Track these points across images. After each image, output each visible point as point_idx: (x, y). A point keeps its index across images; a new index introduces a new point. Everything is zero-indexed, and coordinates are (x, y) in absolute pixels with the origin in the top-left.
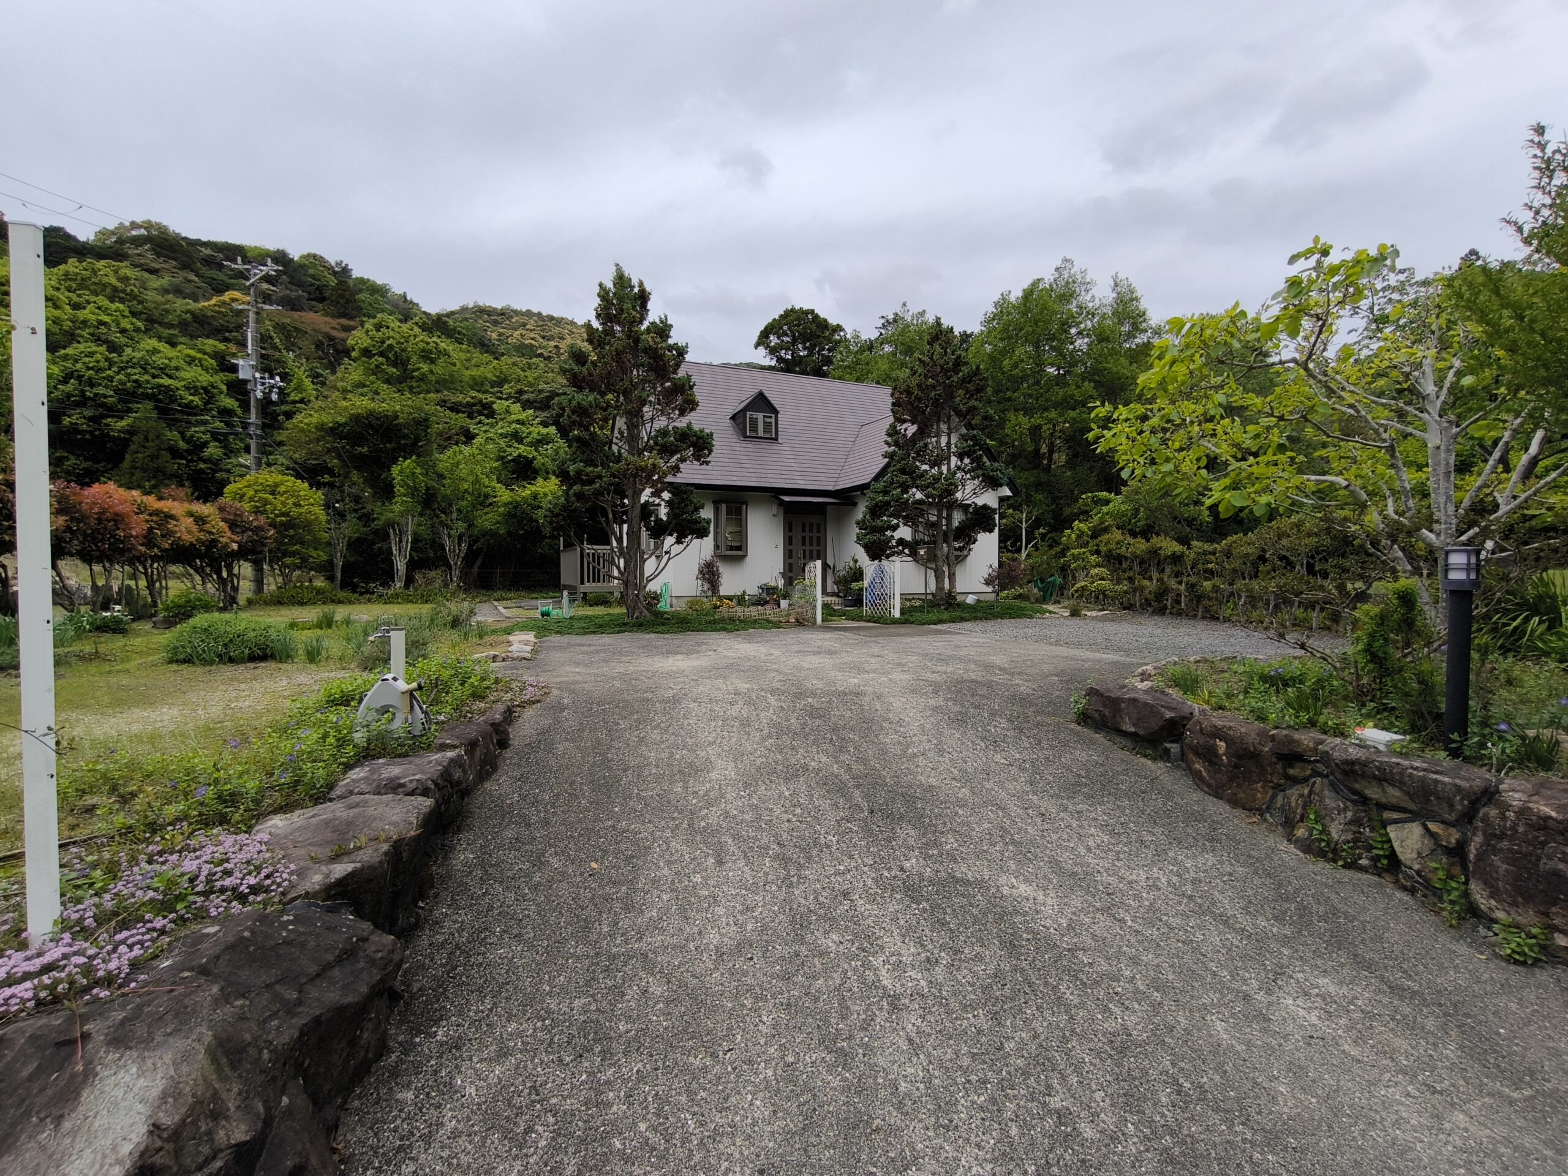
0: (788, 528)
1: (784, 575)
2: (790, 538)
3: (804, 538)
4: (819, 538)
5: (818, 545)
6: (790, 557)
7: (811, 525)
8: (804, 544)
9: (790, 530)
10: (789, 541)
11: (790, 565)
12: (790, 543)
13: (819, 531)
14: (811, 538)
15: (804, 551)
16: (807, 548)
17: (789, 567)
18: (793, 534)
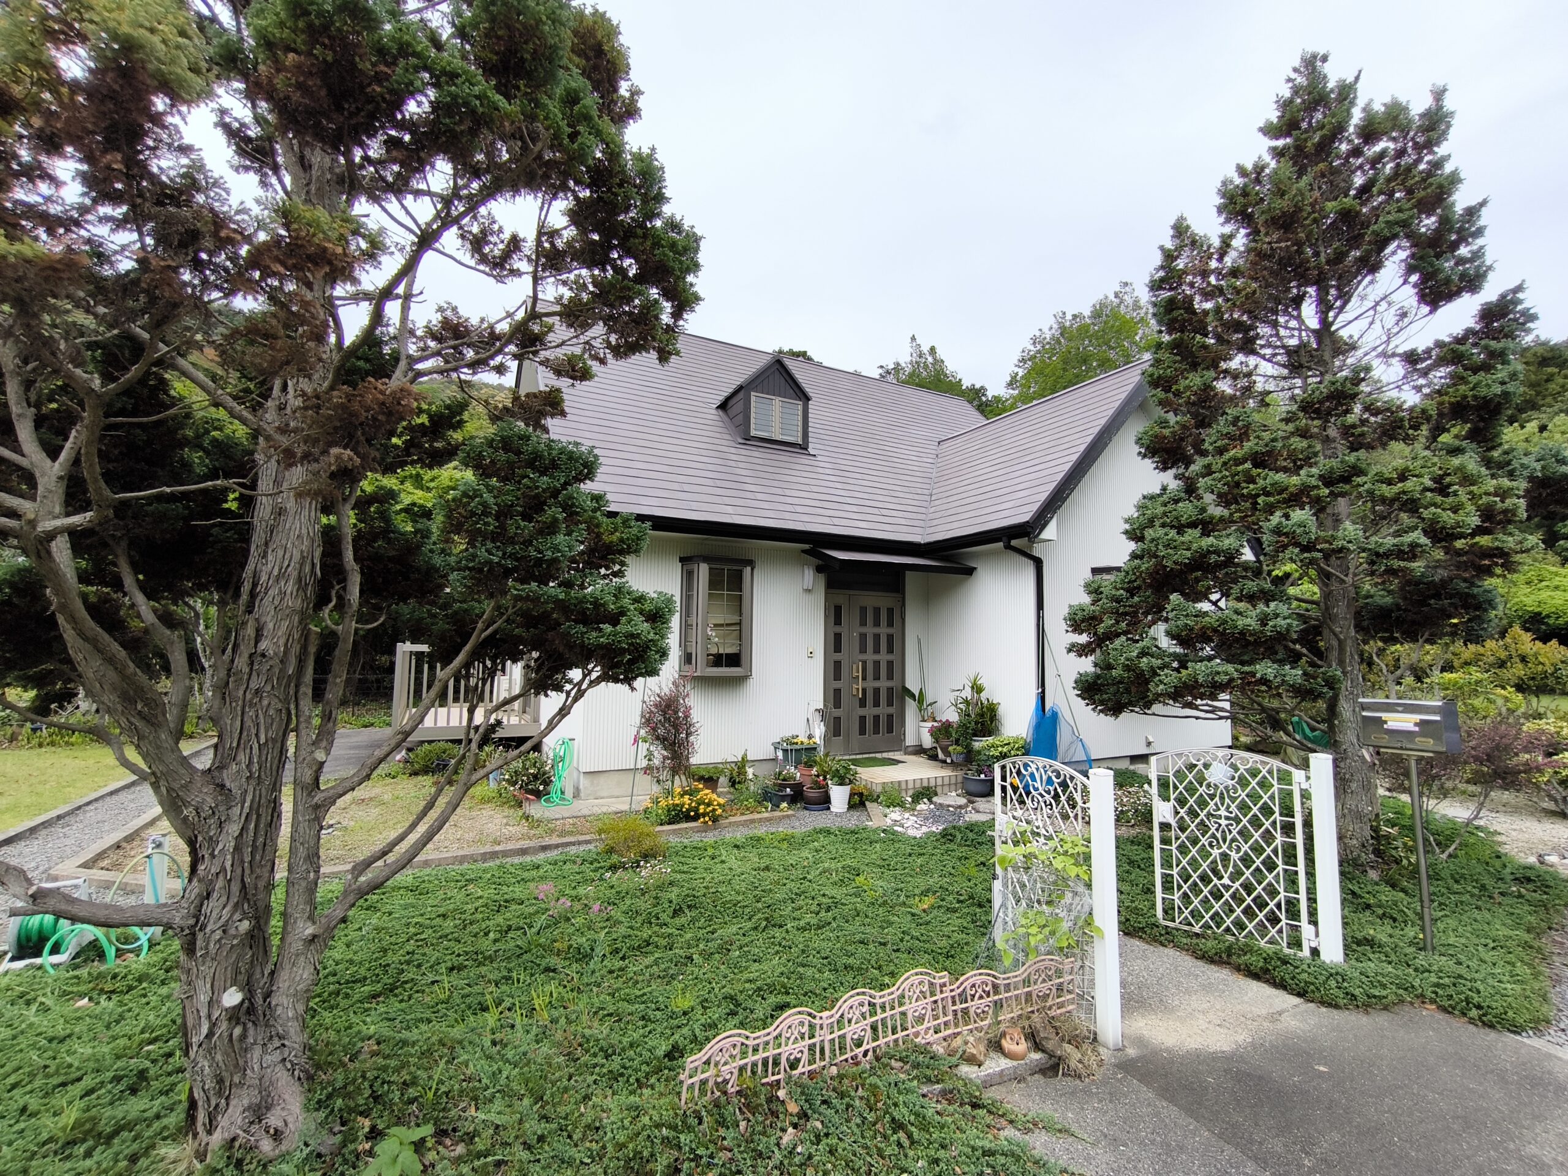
0: (835, 615)
1: (823, 714)
2: (838, 639)
3: (863, 637)
4: (890, 638)
5: (890, 650)
6: (837, 676)
7: (877, 611)
8: (863, 650)
9: (838, 621)
10: (835, 643)
11: (837, 692)
12: (838, 648)
13: (891, 623)
14: (877, 637)
15: (864, 663)
16: (870, 657)
17: (834, 697)
18: (843, 629)
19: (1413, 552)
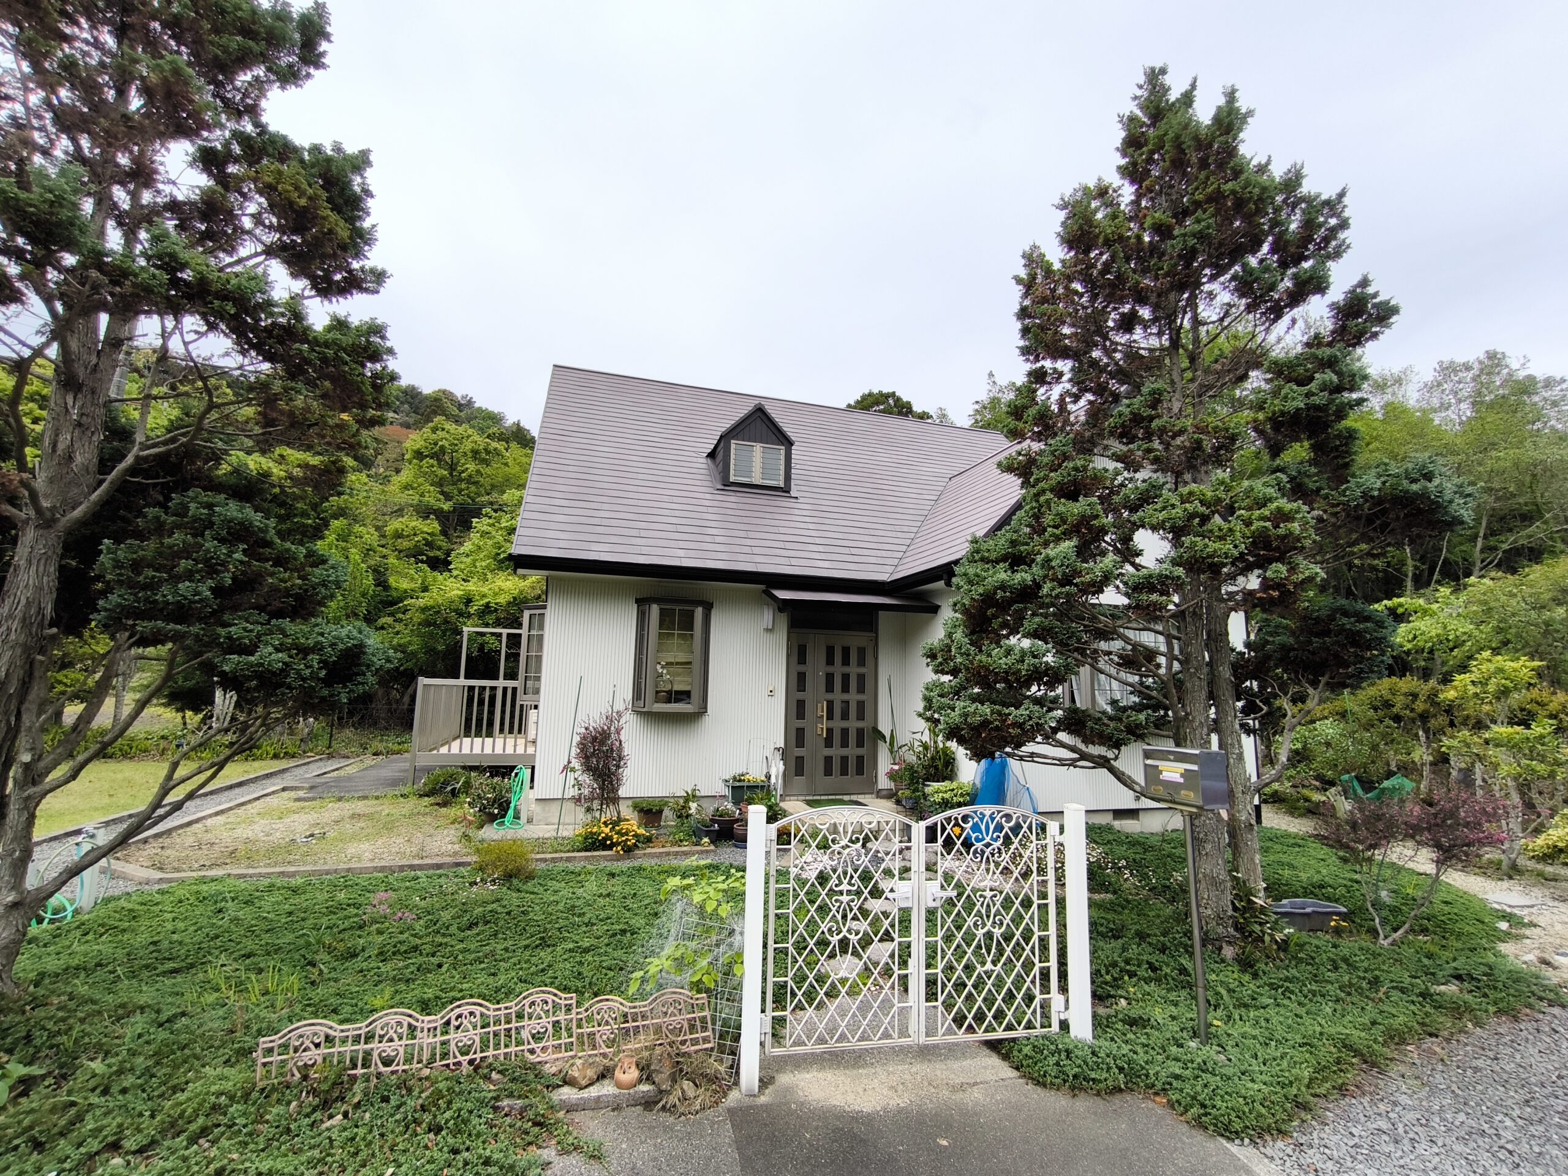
0: (798, 655)
1: (785, 754)
2: (801, 678)
3: (830, 678)
4: (861, 677)
5: (861, 689)
6: (800, 715)
7: (846, 651)
8: (830, 688)
9: (802, 660)
10: (798, 682)
11: (800, 731)
12: (801, 687)
13: (862, 663)
14: (846, 678)
15: (830, 704)
16: (838, 696)
17: (797, 736)
18: (808, 668)
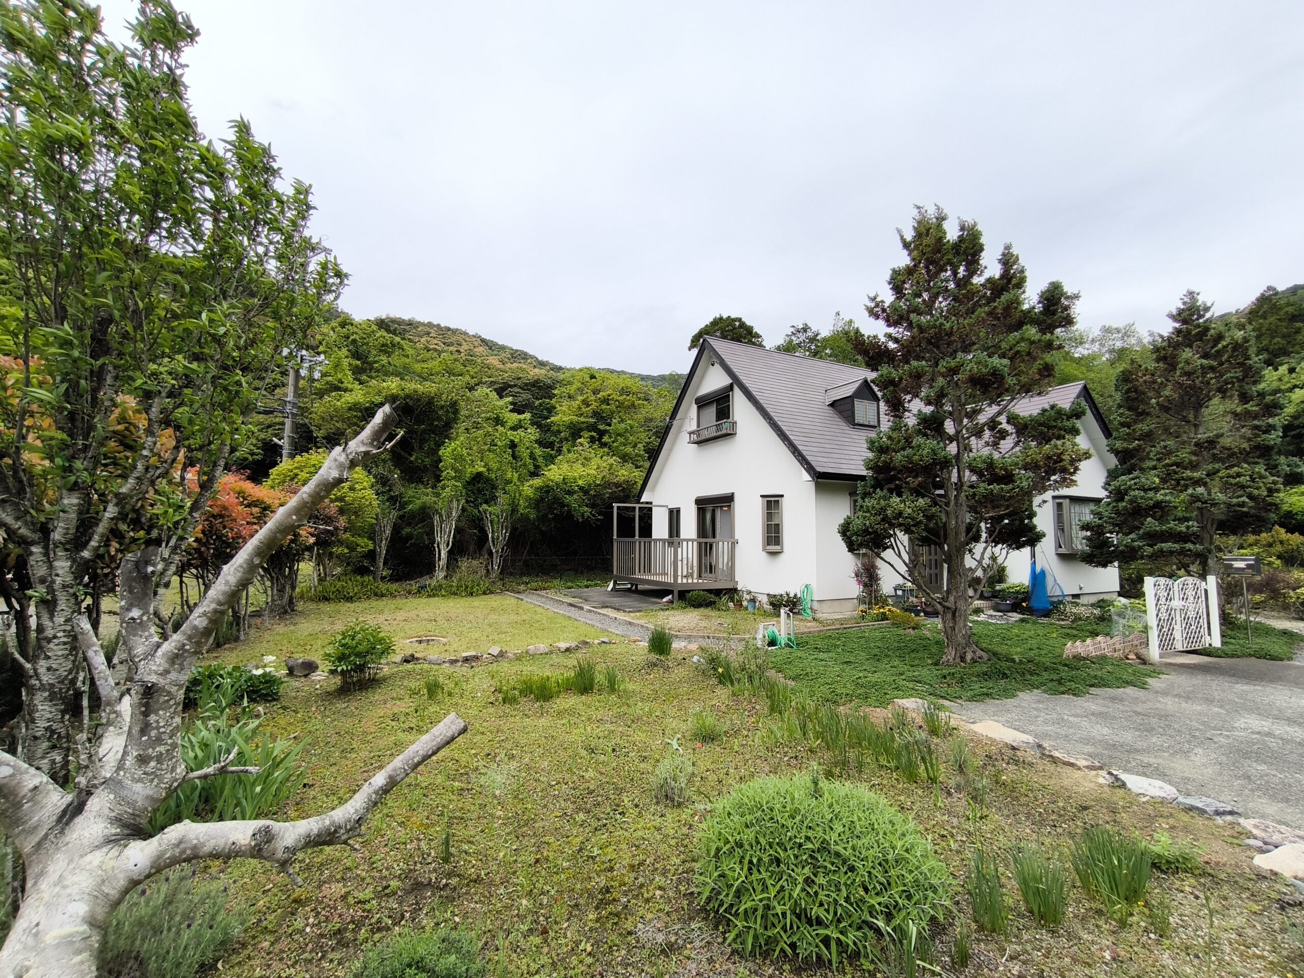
19: (1243, 504)
